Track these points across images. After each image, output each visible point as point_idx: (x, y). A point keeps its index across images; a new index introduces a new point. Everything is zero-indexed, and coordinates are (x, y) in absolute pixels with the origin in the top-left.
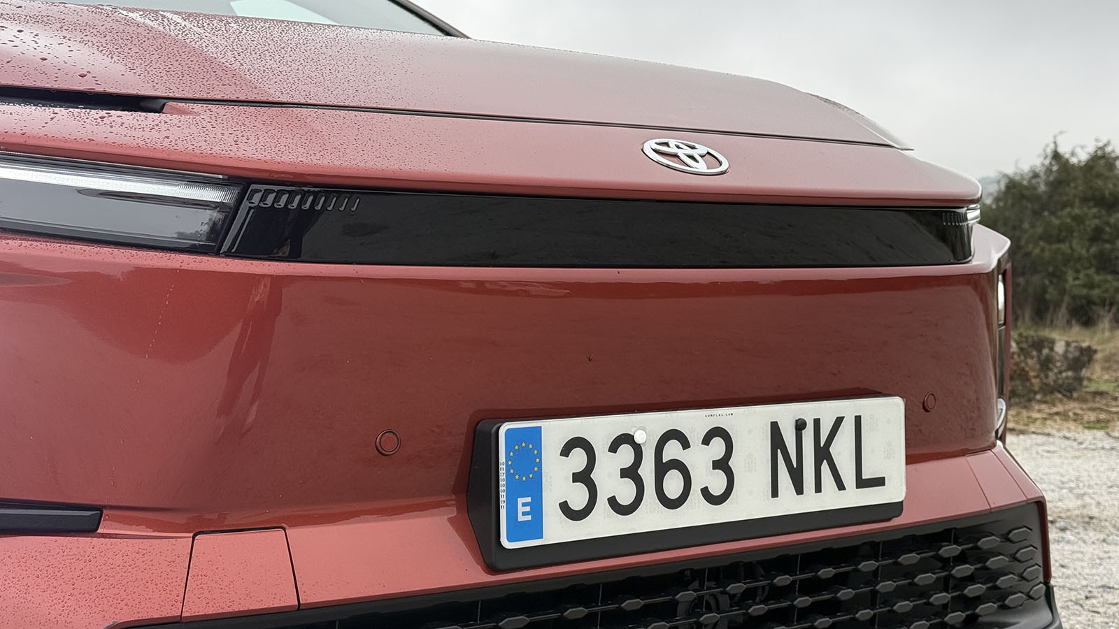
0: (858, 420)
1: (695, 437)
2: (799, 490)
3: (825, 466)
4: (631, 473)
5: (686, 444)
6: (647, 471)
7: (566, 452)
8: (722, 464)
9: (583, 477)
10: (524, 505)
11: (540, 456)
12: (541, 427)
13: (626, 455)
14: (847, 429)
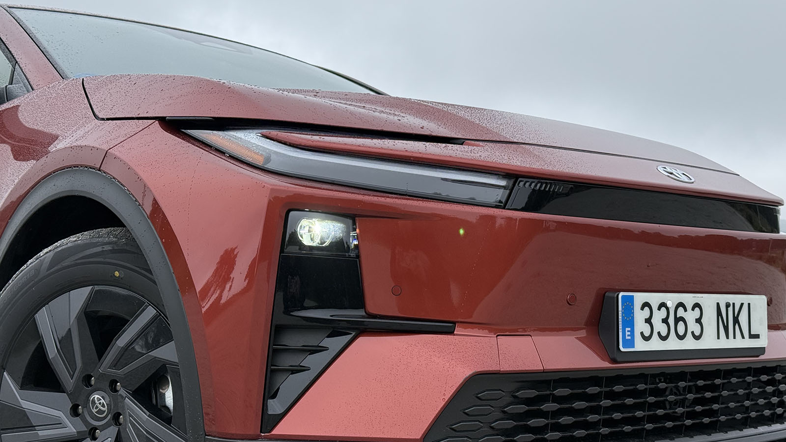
0: (749, 304)
1: (689, 307)
2: (728, 337)
3: (737, 326)
4: (665, 321)
5: (686, 310)
6: (671, 321)
7: (642, 309)
8: (699, 321)
9: (648, 321)
10: (628, 331)
11: (633, 309)
12: (633, 296)
13: (663, 313)
14: (745, 309)
